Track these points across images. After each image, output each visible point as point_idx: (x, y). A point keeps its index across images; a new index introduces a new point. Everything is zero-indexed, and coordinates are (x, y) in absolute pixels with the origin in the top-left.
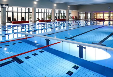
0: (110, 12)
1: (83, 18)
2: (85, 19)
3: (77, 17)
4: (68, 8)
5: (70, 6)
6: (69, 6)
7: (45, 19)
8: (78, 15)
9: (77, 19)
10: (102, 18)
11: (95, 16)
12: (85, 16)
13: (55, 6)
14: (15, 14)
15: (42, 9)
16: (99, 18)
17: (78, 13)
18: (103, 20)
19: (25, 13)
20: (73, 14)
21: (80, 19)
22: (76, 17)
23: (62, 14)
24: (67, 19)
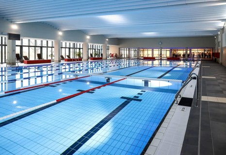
0: (162, 48)
1: (126, 57)
2: (129, 58)
3: (118, 54)
4: (106, 42)
5: (109, 39)
6: (107, 40)
7: (71, 57)
8: (119, 53)
9: (118, 57)
10: (150, 56)
11: (141, 53)
12: (128, 53)
13: (89, 39)
14: (25, 50)
15: (70, 42)
16: (147, 56)
17: (119, 48)
18: (153, 59)
19: (41, 47)
20: (113, 50)
21: (122, 58)
22: (116, 54)
23: (95, 49)
24: (104, 57)
